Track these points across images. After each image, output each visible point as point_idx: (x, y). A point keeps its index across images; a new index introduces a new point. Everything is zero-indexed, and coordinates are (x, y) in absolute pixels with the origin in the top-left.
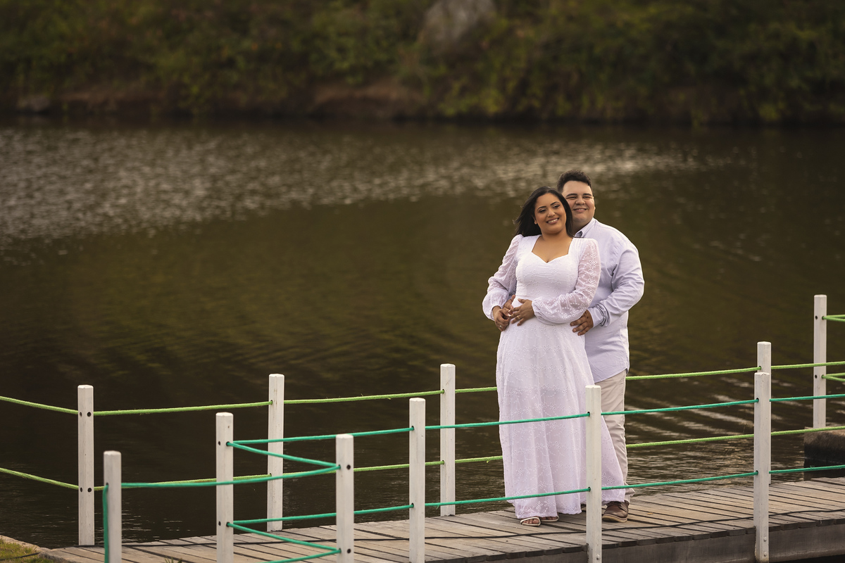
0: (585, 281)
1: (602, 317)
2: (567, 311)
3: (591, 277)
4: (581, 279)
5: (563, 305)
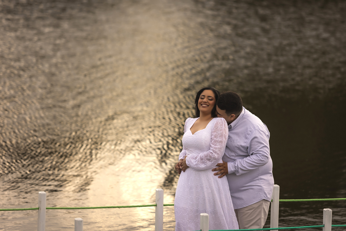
0: (214, 144)
1: (234, 169)
2: (203, 163)
3: (217, 141)
4: (212, 143)
5: (202, 159)
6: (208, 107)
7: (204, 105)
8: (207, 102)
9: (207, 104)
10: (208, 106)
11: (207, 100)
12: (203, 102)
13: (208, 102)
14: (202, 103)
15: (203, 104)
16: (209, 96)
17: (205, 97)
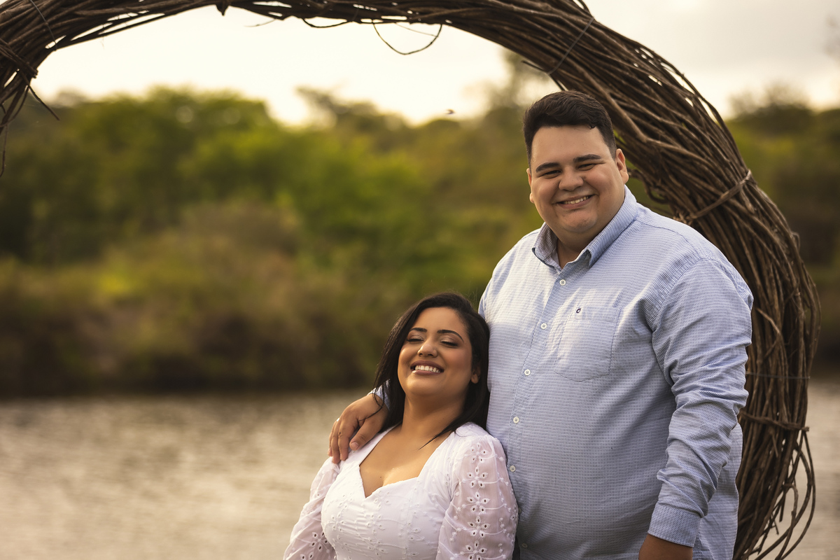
6: (442, 375)
7: (422, 368)
8: (434, 352)
9: (438, 361)
10: (441, 370)
11: (436, 345)
12: (420, 354)
13: (439, 354)
14: (417, 359)
15: (419, 364)
16: (444, 332)
17: (426, 337)
